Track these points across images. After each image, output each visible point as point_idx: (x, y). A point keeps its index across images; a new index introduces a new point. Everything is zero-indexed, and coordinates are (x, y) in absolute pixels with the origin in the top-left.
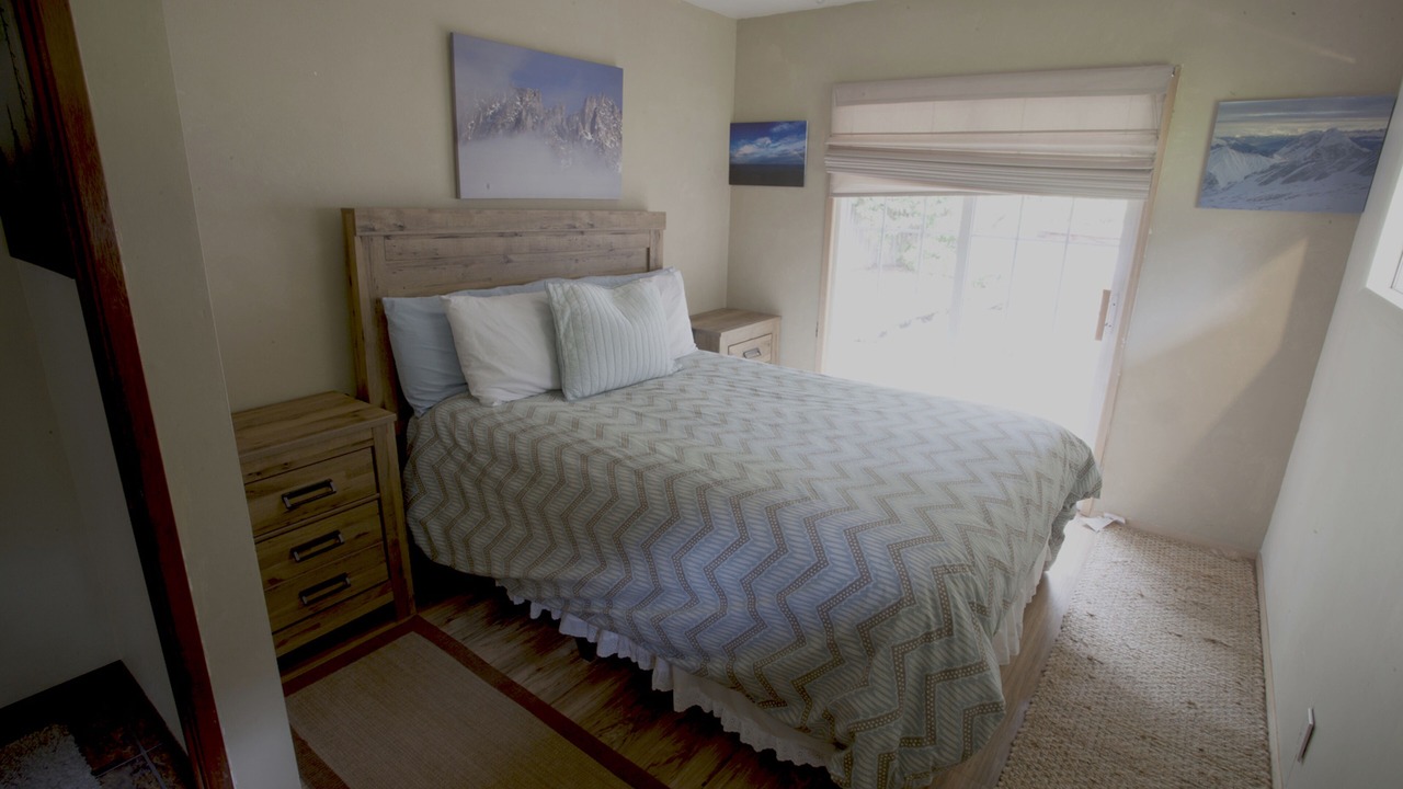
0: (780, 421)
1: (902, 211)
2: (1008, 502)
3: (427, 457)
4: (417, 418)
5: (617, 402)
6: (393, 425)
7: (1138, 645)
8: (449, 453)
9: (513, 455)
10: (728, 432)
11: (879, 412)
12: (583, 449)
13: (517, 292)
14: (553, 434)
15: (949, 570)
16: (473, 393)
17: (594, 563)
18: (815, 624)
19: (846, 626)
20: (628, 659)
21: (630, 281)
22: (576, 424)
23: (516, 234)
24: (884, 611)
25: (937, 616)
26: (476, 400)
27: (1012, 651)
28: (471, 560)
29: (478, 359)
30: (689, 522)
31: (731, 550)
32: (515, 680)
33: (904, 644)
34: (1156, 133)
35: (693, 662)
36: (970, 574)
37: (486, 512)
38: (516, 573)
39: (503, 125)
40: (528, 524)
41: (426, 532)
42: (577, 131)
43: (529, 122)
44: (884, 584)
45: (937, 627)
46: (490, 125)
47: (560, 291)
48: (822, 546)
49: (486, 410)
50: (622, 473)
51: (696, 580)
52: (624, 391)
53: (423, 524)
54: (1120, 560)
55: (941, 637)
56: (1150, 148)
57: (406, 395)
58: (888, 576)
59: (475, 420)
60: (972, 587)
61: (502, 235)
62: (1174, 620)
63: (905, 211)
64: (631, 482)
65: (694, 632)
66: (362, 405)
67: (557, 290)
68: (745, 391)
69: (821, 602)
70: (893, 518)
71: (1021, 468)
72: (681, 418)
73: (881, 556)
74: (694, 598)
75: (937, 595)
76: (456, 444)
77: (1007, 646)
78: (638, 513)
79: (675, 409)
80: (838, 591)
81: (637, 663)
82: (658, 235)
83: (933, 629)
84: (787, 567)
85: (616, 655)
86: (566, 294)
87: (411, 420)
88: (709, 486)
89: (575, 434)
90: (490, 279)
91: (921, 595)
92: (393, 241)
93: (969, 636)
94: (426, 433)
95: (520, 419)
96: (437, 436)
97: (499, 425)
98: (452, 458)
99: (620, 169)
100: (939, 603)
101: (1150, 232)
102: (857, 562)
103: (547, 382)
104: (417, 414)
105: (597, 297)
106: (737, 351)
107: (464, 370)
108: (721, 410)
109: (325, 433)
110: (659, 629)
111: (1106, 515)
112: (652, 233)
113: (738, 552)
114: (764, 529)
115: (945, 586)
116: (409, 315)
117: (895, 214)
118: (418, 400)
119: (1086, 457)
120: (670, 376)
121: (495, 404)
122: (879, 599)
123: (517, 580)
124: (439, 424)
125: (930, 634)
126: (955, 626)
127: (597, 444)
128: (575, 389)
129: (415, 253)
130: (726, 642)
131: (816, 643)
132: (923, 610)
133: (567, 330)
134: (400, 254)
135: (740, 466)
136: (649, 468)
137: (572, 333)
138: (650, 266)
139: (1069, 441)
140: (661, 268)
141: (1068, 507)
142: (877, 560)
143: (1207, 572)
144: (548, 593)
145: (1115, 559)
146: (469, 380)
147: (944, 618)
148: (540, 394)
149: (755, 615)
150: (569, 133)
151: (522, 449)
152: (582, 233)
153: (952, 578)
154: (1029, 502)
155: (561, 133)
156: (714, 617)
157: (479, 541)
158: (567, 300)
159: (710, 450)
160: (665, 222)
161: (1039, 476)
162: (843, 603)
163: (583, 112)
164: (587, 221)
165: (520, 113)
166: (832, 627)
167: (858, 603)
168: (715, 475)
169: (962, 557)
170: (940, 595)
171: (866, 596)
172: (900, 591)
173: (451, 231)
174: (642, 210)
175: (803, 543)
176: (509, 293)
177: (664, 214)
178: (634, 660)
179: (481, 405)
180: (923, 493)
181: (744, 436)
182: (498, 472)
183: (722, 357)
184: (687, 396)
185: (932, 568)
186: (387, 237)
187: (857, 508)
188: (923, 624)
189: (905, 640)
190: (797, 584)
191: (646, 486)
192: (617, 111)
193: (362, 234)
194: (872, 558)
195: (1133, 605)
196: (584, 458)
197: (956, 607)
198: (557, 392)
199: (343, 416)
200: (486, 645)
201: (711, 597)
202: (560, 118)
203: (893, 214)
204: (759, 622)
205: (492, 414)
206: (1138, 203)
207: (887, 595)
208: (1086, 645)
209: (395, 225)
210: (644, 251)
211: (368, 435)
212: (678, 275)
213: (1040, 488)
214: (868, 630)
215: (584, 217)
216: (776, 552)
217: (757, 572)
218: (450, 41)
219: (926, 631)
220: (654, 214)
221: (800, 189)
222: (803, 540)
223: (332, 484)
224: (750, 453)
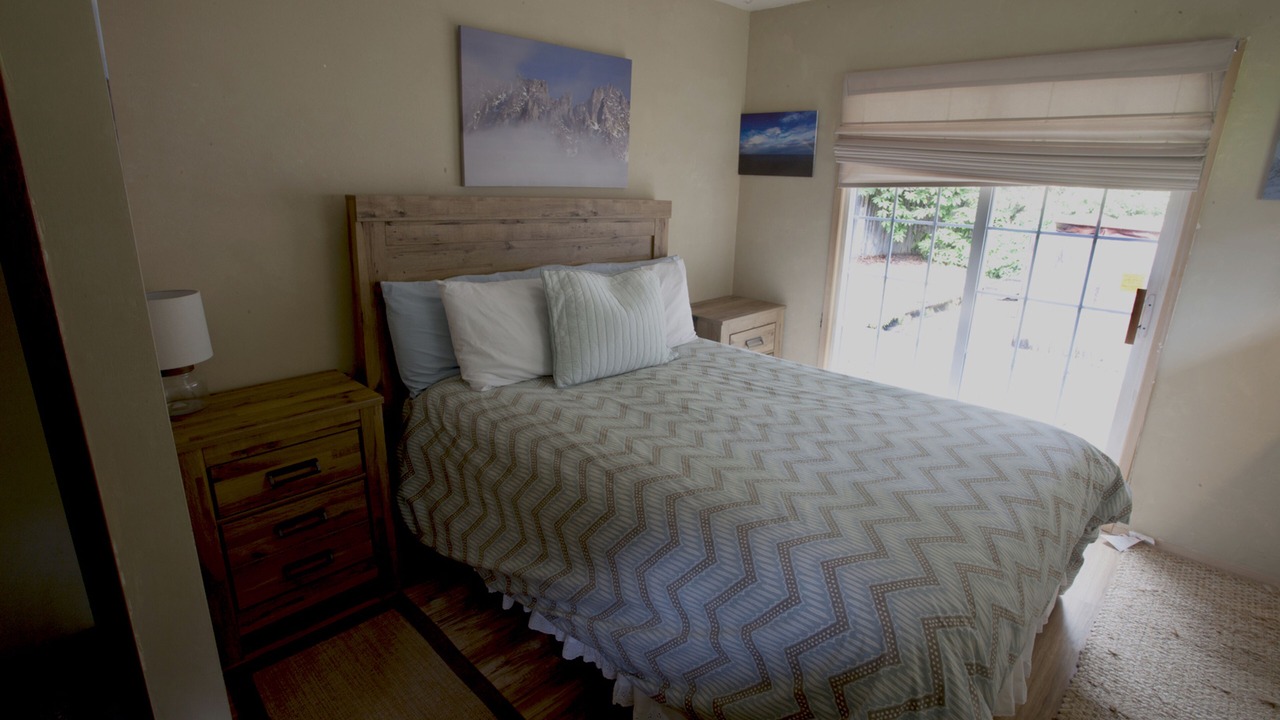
0: (769, 420)
1: (918, 202)
2: (1019, 535)
3: (417, 439)
4: (412, 399)
5: (606, 392)
6: (381, 407)
7: (1173, 699)
8: (437, 436)
9: (492, 443)
10: (712, 431)
11: (877, 415)
12: (558, 443)
13: (516, 278)
14: (533, 425)
15: (943, 623)
16: (464, 378)
17: (560, 564)
18: (782, 667)
19: (817, 677)
20: (592, 664)
21: (631, 269)
22: (557, 415)
23: (518, 222)
24: (862, 666)
25: (925, 680)
26: (466, 384)
27: (1018, 698)
28: (450, 544)
29: (470, 345)
30: (655, 534)
31: (696, 570)
32: (482, 672)
33: (884, 710)
34: (1211, 117)
35: (653, 687)
36: (969, 629)
37: (466, 498)
38: (488, 564)
39: (509, 115)
40: (502, 515)
41: (413, 512)
42: (584, 121)
43: (536, 112)
44: (864, 634)
45: (926, 693)
46: (494, 115)
47: (555, 278)
48: (794, 579)
49: (475, 395)
50: (594, 473)
51: (658, 598)
52: (616, 379)
53: (410, 504)
54: (1149, 588)
55: (929, 706)
56: (1204, 133)
57: (402, 376)
58: (869, 626)
59: (462, 405)
60: (971, 645)
61: (503, 222)
62: (1219, 670)
63: (921, 202)
64: (601, 484)
65: (653, 655)
66: (357, 385)
67: (552, 277)
68: (738, 384)
69: (789, 645)
70: (880, 551)
71: (1035, 491)
72: (666, 413)
73: (861, 598)
74: (656, 618)
75: (927, 654)
76: (443, 428)
77: (1012, 695)
78: (605, 518)
79: (662, 402)
80: (809, 634)
81: (601, 670)
82: (664, 224)
83: (920, 696)
84: (755, 599)
85: (581, 658)
86: (561, 282)
87: (407, 400)
88: (679, 496)
89: (554, 427)
90: (491, 265)
91: (908, 654)
92: (393, 228)
93: (964, 708)
94: (418, 415)
95: (504, 406)
96: (427, 418)
97: (484, 411)
98: (439, 441)
99: (627, 159)
100: (929, 665)
101: (1198, 226)
102: (834, 603)
103: (539, 369)
104: (411, 395)
105: (594, 285)
106: (739, 339)
107: (456, 353)
108: (711, 405)
109: (310, 414)
110: (619, 646)
111: (1131, 533)
112: (658, 222)
113: (703, 573)
114: (733, 551)
115: (937, 645)
116: (405, 298)
117: (911, 204)
118: (412, 381)
119: (1113, 477)
120: (665, 364)
121: (484, 389)
122: (857, 651)
123: (491, 571)
124: (430, 406)
125: (916, 701)
126: (948, 695)
127: (574, 439)
128: (567, 375)
129: (415, 239)
130: (686, 671)
131: (783, 689)
132: (908, 671)
133: (560, 317)
134: (401, 240)
135: (718, 475)
136: (621, 469)
137: (565, 319)
138: (655, 254)
139: (1093, 458)
140: (665, 256)
141: (1089, 529)
142: (857, 604)
143: (1259, 613)
144: (516, 588)
145: (1142, 587)
146: (460, 363)
147: (934, 684)
148: (532, 379)
149: (717, 647)
150: (576, 122)
151: (501, 439)
152: (585, 220)
153: (946, 634)
154: (1044, 533)
155: (567, 123)
156: (674, 642)
157: (458, 526)
158: (562, 288)
159: (690, 451)
160: (670, 211)
161: (1058, 501)
162: (814, 650)
163: (590, 103)
164: (590, 209)
165: (527, 104)
166: (801, 674)
167: (833, 652)
168: (688, 483)
169: (959, 606)
170: (931, 654)
171: (842, 646)
172: (882, 645)
173: (451, 218)
174: (647, 198)
175: (775, 573)
176: (507, 279)
177: (670, 203)
178: (599, 667)
179: (471, 390)
180: (918, 520)
181: (728, 436)
182: (478, 459)
183: (720, 347)
184: (676, 388)
185: (923, 620)
186: (388, 223)
187: (839, 535)
188: (907, 689)
189: (885, 706)
190: (764, 619)
191: (616, 490)
192: (625, 101)
193: (362, 220)
194: (851, 601)
195: (1166, 647)
196: (559, 453)
197: (950, 671)
198: (548, 378)
199: (334, 397)
200: (460, 629)
201: (673, 619)
202: (566, 109)
203: (909, 205)
204: (722, 656)
205: (479, 400)
206: (1184, 195)
207: (868, 649)
208: (1108, 692)
209: (396, 211)
210: (649, 238)
211: (355, 417)
212: (681, 264)
213: (1058, 515)
214: (842, 685)
215: (588, 205)
216: (744, 579)
217: (723, 598)
218: (458, 33)
219: (911, 696)
220: (659, 202)
221: (809, 178)
222: (774, 570)
223: (317, 463)
224: (731, 457)
